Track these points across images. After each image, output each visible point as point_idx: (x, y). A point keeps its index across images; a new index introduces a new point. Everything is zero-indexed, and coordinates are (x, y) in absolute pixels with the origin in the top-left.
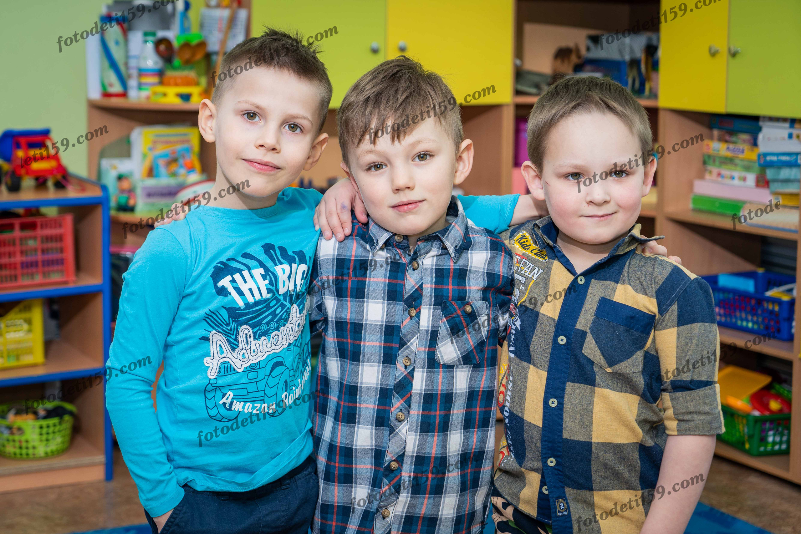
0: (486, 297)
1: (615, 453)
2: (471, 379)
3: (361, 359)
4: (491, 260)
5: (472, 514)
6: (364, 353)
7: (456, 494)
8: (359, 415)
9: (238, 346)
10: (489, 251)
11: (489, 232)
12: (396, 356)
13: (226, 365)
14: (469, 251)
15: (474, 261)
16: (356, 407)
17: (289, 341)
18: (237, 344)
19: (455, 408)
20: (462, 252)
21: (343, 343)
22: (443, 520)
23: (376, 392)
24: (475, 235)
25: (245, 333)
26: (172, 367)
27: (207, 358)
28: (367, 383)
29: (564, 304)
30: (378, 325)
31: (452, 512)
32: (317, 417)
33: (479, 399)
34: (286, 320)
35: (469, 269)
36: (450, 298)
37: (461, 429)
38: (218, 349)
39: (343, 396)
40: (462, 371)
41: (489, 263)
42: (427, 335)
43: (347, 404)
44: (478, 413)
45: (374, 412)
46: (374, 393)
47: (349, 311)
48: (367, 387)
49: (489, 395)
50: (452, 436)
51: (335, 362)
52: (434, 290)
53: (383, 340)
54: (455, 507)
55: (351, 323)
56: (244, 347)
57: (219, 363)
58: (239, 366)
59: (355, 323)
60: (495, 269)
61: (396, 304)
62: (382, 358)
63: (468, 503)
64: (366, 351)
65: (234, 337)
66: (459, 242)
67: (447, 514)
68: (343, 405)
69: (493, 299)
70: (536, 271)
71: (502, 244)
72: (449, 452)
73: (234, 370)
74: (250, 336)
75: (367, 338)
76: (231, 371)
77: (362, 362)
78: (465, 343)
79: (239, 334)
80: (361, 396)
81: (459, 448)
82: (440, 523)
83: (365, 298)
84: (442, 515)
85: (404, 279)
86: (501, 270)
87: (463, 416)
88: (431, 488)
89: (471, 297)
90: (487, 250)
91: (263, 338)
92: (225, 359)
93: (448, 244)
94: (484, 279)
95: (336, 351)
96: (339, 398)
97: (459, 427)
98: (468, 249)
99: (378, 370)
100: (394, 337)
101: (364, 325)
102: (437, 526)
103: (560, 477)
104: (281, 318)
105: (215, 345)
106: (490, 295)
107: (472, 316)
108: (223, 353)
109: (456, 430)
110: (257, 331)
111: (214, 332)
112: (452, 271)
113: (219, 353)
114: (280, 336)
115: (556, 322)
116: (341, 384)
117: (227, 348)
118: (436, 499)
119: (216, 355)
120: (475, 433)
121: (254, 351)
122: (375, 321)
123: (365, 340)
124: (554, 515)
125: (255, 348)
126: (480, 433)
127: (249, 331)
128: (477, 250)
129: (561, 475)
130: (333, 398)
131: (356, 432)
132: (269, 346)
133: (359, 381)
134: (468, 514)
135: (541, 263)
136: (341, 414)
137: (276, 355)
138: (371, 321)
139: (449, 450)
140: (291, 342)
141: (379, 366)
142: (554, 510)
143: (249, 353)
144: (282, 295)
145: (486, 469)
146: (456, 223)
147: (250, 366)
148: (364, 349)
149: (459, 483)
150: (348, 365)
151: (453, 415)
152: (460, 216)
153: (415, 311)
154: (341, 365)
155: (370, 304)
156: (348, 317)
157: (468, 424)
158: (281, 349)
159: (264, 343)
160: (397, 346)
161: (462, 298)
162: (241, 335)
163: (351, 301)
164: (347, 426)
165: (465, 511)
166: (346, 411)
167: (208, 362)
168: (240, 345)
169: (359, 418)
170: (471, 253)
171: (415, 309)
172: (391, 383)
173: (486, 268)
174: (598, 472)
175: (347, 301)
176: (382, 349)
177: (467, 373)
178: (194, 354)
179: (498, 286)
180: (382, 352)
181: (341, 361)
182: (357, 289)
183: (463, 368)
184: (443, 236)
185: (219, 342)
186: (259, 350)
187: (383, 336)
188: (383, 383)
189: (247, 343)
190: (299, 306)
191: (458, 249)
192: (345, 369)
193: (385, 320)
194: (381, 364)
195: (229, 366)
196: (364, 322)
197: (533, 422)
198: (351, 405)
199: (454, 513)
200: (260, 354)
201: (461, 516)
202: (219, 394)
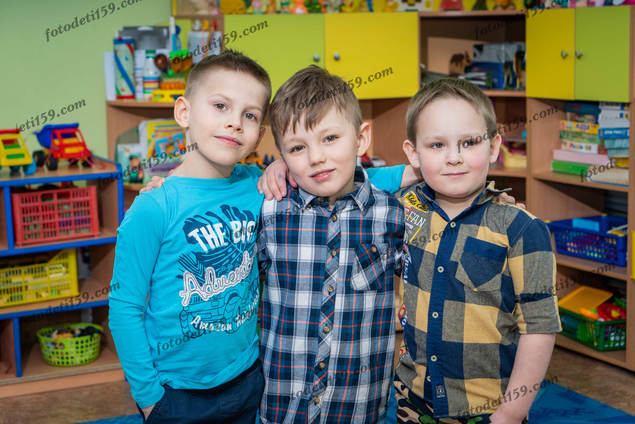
0: (387, 241)
1: (481, 351)
2: (376, 300)
3: (296, 289)
4: (390, 213)
5: (379, 400)
6: (298, 284)
7: (367, 385)
8: (296, 329)
9: (204, 282)
10: (388, 207)
11: (387, 193)
12: (322, 285)
13: (196, 296)
14: (373, 207)
15: (377, 214)
16: (293, 323)
17: (242, 278)
18: (204, 280)
19: (365, 322)
20: (369, 208)
21: (283, 276)
22: (358, 405)
23: (308, 312)
24: (377, 195)
25: (210, 272)
26: (156, 298)
27: (182, 291)
28: (301, 306)
29: (441, 243)
30: (309, 263)
31: (365, 398)
32: (263, 332)
33: (382, 315)
34: (240, 263)
35: (373, 220)
36: (361, 242)
37: (369, 338)
38: (190, 285)
39: (283, 315)
40: (369, 295)
41: (388, 215)
42: (345, 269)
43: (286, 321)
44: (381, 325)
45: (306, 326)
46: (306, 313)
47: (287, 253)
48: (301, 308)
49: (389, 311)
50: (363, 343)
51: (277, 291)
52: (349, 236)
53: (312, 274)
54: (366, 395)
55: (289, 262)
56: (209, 283)
57: (191, 295)
58: (205, 297)
59: (292, 262)
60: (392, 220)
61: (321, 247)
62: (312, 287)
63: (376, 391)
64: (300, 282)
65: (201, 276)
66: (366, 200)
67: (361, 400)
68: (284, 322)
69: (391, 241)
70: (421, 220)
71: (397, 201)
72: (362, 355)
73: (202, 300)
74: (213, 275)
75: (300, 273)
76: (199, 301)
77: (297, 290)
78: (372, 275)
79: (205, 273)
80: (296, 315)
81: (369, 351)
82: (356, 407)
83: (299, 243)
84: (357, 401)
85: (327, 228)
86: (397, 220)
87: (370, 328)
88: (349, 382)
89: (375, 241)
90: (386, 206)
91: (223, 276)
92: (194, 292)
93: (358, 202)
94: (384, 228)
95: (277, 283)
96: (280, 317)
97: (368, 336)
98: (372, 205)
99: (309, 296)
100: (321, 271)
101: (298, 263)
102: (354, 409)
103: (440, 369)
104: (235, 262)
105: (187, 282)
106: (389, 239)
107: (377, 256)
108: (193, 287)
109: (366, 338)
110: (218, 271)
111: (186, 271)
112: (361, 222)
113: (190, 288)
114: (236, 275)
115: (436, 256)
116: (282, 307)
117: (196, 284)
118: (353, 389)
119: (188, 289)
120: (379, 340)
121: (216, 286)
122: (306, 260)
123: (299, 274)
124: (435, 397)
125: (217, 283)
126: (383, 340)
127: (212, 271)
128: (379, 206)
129: (440, 368)
130: (275, 317)
131: (293, 342)
132: (227, 282)
133: (295, 304)
134: (376, 399)
135: (425, 214)
136: (282, 329)
137: (233, 289)
138: (303, 260)
139: (362, 353)
140: (243, 278)
141: (310, 293)
142: (434, 394)
143: (212, 287)
144: (236, 244)
145: (388, 366)
146: (364, 186)
147: (213, 297)
148: (298, 281)
149: (369, 377)
150: (287, 292)
151: (363, 327)
152: (366, 182)
153: (335, 252)
154: (281, 293)
155: (302, 248)
156: (286, 258)
157: (374, 334)
158: (236, 284)
159: (224, 280)
160: (323, 278)
161: (369, 241)
162: (206, 274)
163: (288, 246)
164: (287, 337)
165: (374, 397)
166: (286, 327)
167: (182, 294)
168: (206, 282)
169: (296, 331)
170: (375, 208)
171: (336, 250)
172: (319, 305)
173: (386, 219)
174: (468, 365)
175: (285, 246)
176: (312, 280)
177: (373, 296)
178: (172, 288)
179: (395, 232)
180: (312, 282)
181: (281, 290)
182: (292, 237)
183: (370, 293)
184: (355, 196)
185: (190, 280)
186: (220, 285)
187: (312, 271)
188: (313, 305)
189: (211, 280)
190: (249, 252)
191: (366, 205)
192: (285, 296)
193: (313, 259)
194: (311, 292)
195: (198, 297)
196: (298, 261)
197: (421, 329)
198: (289, 322)
199: (366, 399)
200: (220, 288)
201: (371, 401)
202: (190, 317)
